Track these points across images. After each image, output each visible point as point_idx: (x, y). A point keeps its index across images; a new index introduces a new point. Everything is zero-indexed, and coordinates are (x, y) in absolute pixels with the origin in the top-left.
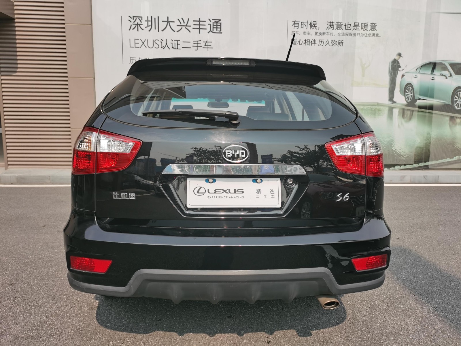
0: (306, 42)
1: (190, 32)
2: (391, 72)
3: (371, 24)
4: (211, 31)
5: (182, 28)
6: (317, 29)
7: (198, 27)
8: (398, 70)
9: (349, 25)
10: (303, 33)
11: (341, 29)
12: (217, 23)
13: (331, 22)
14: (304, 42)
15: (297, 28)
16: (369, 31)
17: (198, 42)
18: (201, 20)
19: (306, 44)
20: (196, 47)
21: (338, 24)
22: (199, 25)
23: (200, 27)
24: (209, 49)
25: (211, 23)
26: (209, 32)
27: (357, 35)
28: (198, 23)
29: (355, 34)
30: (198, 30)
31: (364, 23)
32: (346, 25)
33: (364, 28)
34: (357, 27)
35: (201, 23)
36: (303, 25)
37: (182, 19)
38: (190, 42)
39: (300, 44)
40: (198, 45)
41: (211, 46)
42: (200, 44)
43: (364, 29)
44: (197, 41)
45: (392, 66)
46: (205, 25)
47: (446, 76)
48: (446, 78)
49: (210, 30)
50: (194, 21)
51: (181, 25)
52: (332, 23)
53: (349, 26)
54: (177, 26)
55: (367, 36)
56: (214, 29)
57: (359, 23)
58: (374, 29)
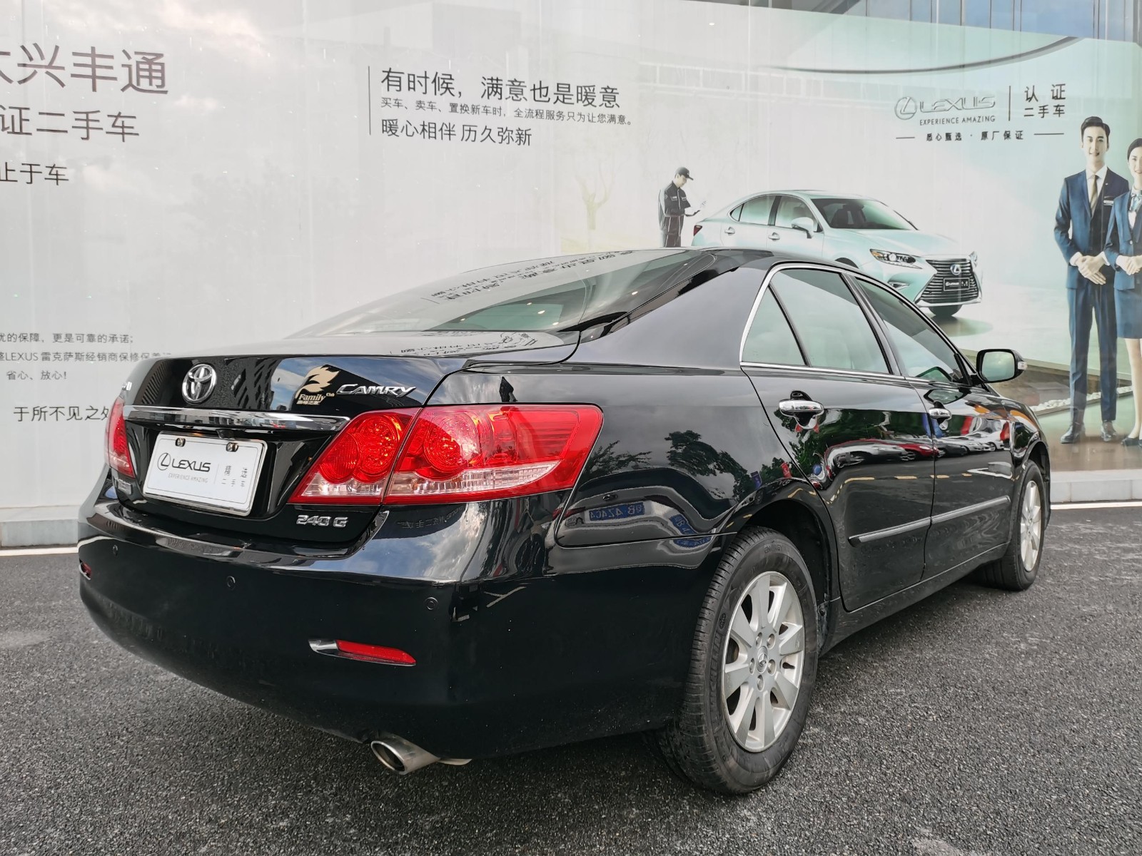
0: (427, 128)
1: (63, 85)
2: (667, 219)
3: (603, 90)
4: (130, 84)
5: (35, 72)
6: (453, 95)
7: (88, 71)
8: (684, 212)
9: (542, 90)
10: (416, 105)
11: (523, 99)
12: (150, 62)
13: (492, 79)
14: (420, 129)
15: (397, 91)
16: (598, 106)
17: (91, 116)
18: (97, 52)
19: (427, 134)
20: (85, 130)
21: (514, 85)
22: (94, 66)
23: (94, 72)
24: (126, 136)
25: (133, 62)
26: (123, 90)
27: (566, 117)
28: (88, 60)
29: (560, 114)
30: (91, 80)
31: (585, 87)
32: (534, 89)
33: (583, 99)
34: (565, 96)
35: (99, 61)
36: (414, 82)
37: (36, 45)
38: (63, 115)
39: (410, 133)
40: (91, 124)
41: (132, 127)
42: (98, 121)
43: (586, 102)
44: (87, 113)
45: (665, 201)
46: (111, 68)
47: (807, 231)
48: (809, 236)
49: (127, 83)
50: (75, 54)
51: (32, 63)
52: (495, 82)
53: (544, 91)
54: (19, 65)
55: (595, 120)
56: (141, 80)
57: (569, 85)
58: (613, 103)
